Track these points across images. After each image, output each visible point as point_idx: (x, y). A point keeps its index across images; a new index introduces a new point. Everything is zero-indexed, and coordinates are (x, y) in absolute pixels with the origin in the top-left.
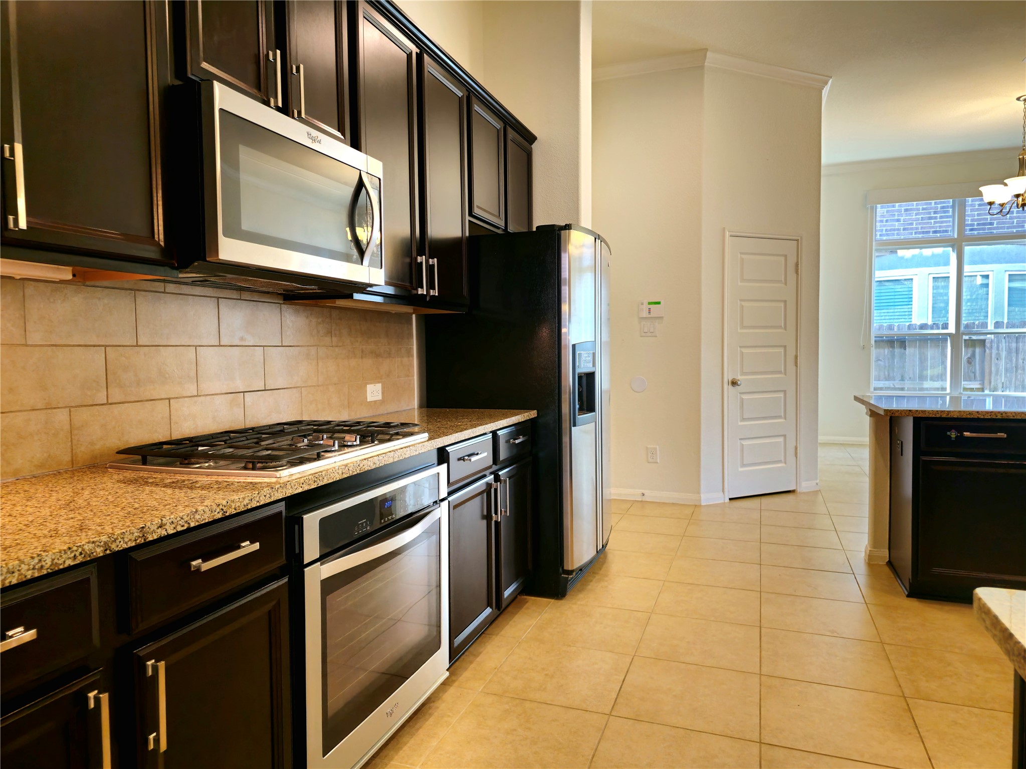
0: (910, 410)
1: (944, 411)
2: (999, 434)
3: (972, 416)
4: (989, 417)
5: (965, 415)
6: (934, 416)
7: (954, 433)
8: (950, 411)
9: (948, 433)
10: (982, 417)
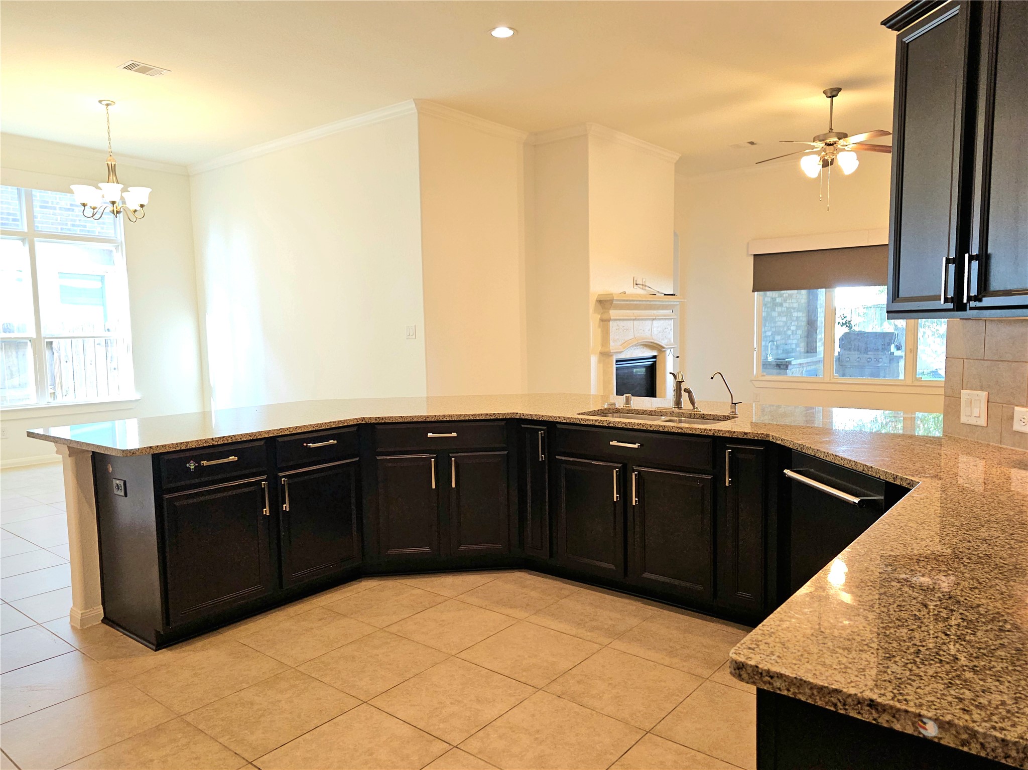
0: (150, 447)
1: (183, 443)
2: (231, 458)
3: (208, 444)
4: (222, 443)
5: (202, 443)
6: (174, 449)
7: (193, 464)
8: (188, 442)
9: (188, 465)
10: (216, 443)
